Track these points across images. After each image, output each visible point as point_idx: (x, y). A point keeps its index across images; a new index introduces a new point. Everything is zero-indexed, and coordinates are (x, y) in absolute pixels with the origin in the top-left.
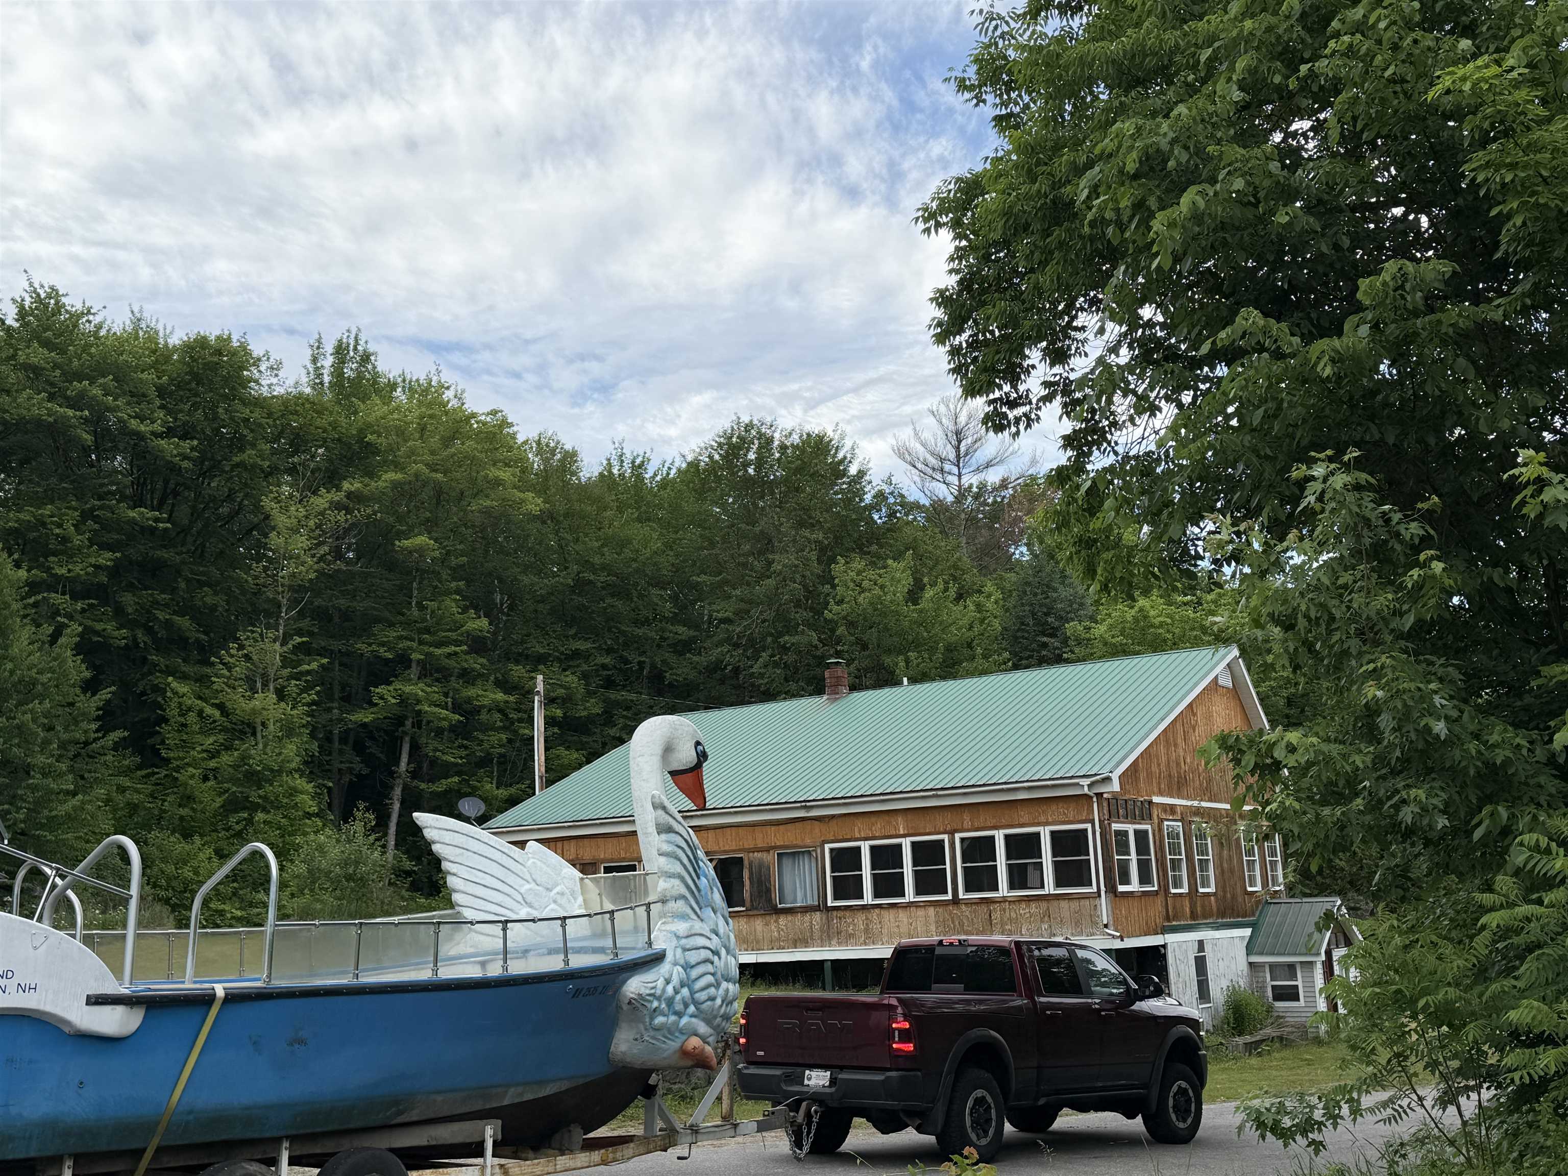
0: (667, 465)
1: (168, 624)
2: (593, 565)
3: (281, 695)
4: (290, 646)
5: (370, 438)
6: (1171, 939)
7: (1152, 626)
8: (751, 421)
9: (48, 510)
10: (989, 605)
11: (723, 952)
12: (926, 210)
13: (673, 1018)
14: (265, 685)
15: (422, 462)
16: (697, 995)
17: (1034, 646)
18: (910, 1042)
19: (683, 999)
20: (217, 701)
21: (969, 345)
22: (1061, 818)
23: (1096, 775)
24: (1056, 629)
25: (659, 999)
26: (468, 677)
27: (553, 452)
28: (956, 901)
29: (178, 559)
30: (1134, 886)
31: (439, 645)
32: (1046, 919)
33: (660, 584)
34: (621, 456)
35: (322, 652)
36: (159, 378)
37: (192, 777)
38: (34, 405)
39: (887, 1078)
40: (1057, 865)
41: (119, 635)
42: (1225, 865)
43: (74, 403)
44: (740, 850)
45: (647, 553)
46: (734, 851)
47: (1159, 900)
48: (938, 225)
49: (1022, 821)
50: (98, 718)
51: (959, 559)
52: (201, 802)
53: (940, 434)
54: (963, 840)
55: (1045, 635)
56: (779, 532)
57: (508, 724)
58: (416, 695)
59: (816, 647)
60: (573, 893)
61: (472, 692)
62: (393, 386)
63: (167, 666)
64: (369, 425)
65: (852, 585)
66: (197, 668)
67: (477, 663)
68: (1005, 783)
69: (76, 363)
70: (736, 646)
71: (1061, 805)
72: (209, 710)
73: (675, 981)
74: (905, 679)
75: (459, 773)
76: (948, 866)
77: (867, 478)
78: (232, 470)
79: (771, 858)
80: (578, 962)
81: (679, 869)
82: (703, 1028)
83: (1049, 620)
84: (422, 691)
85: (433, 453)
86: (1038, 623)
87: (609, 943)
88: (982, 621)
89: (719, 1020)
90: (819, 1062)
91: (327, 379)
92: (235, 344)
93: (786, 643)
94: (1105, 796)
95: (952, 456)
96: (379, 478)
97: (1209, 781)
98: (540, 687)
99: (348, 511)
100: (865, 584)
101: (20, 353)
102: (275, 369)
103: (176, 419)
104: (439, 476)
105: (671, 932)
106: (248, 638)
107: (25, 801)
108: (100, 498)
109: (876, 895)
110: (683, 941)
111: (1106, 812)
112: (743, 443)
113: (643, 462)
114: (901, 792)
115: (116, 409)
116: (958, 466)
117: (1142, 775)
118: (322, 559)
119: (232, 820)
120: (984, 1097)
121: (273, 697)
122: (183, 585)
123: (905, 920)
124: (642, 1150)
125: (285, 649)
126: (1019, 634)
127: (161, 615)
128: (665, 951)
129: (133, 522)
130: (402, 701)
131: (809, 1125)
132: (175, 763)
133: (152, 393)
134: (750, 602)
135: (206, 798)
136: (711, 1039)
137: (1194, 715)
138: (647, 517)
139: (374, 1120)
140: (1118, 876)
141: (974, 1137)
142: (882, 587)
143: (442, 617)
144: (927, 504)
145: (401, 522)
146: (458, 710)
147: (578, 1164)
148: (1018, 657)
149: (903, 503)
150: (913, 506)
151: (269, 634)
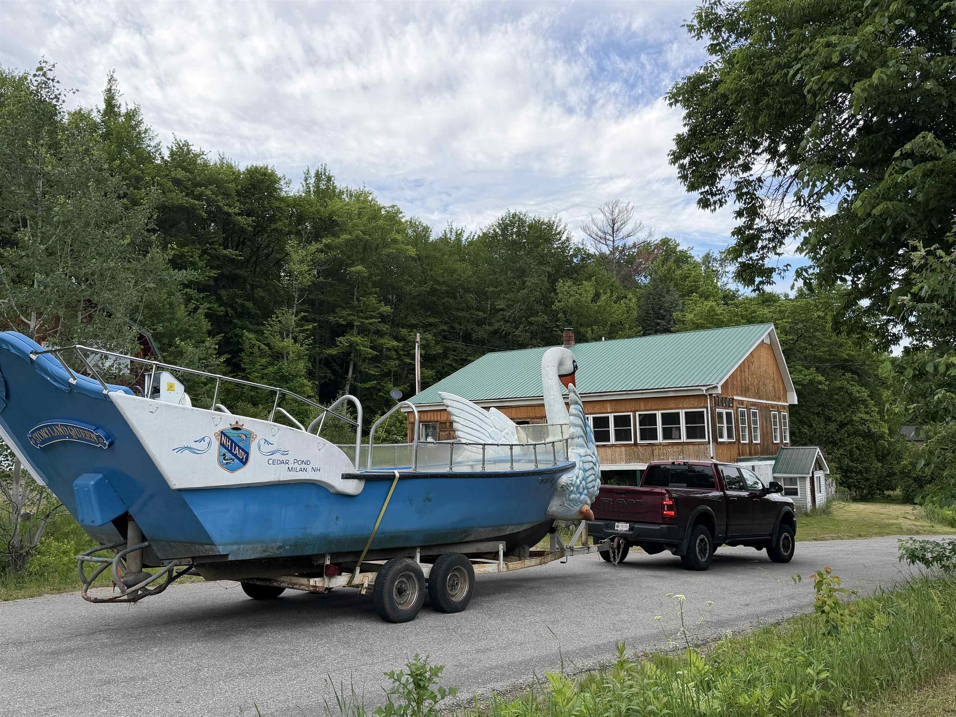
0: (473, 234)
1: (242, 305)
2: (439, 282)
3: (295, 340)
4: (299, 317)
5: (334, 218)
6: (742, 464)
7: (717, 315)
8: (516, 212)
9: (186, 249)
10: (631, 304)
12: (670, 93)
13: (578, 495)
14: (288, 335)
15: (359, 230)
17: (653, 324)
18: (672, 511)
20: (266, 342)
21: (690, 163)
22: (691, 406)
23: (709, 385)
24: (665, 316)
26: (380, 334)
27: (418, 226)
28: (636, 444)
29: (246, 274)
30: (725, 439)
31: (367, 318)
32: (682, 454)
33: (469, 291)
34: (451, 229)
35: (314, 321)
36: (237, 186)
38: (179, 198)
39: (661, 528)
40: (688, 429)
41: (220, 310)
42: (765, 430)
43: (199, 198)
45: (466, 276)
46: (525, 418)
47: (736, 446)
49: (670, 406)
51: (614, 282)
53: (604, 220)
54: (640, 415)
55: (659, 319)
56: (529, 267)
58: (357, 342)
59: (546, 323)
60: (513, 433)
61: (382, 341)
62: (341, 193)
63: (242, 325)
64: (334, 212)
65: (565, 293)
66: (255, 326)
67: (384, 328)
68: (663, 388)
69: (198, 178)
70: (509, 322)
71: (691, 399)
72: (263, 347)
73: (581, 477)
75: (376, 379)
76: (632, 428)
77: (571, 241)
78: (271, 232)
80: (541, 467)
83: (661, 311)
84: (359, 340)
85: (364, 225)
86: (655, 313)
88: (628, 312)
90: (622, 519)
91: (312, 190)
92: (270, 171)
93: (532, 321)
94: (714, 395)
95: (610, 231)
96: (339, 237)
97: (759, 390)
98: (418, 339)
99: (326, 253)
100: (572, 293)
101: (172, 173)
102: (288, 183)
103: (245, 207)
104: (367, 237)
106: (280, 313)
108: (210, 244)
110: (583, 458)
111: (713, 403)
112: (512, 224)
113: (461, 232)
114: (609, 392)
115: (217, 201)
116: (613, 236)
117: (730, 386)
118: (313, 276)
120: (704, 539)
121: (292, 341)
122: (249, 287)
123: (610, 453)
125: (297, 318)
126: (646, 318)
127: (239, 301)
132: (248, 371)
134: (513, 301)
137: (753, 357)
138: (463, 260)
139: (456, 539)
140: (718, 434)
141: (700, 557)
142: (580, 294)
143: (369, 305)
144: (598, 255)
145: (350, 259)
146: (376, 349)
147: (532, 564)
148: (645, 329)
149: (587, 254)
150: (592, 256)
151: (289, 311)
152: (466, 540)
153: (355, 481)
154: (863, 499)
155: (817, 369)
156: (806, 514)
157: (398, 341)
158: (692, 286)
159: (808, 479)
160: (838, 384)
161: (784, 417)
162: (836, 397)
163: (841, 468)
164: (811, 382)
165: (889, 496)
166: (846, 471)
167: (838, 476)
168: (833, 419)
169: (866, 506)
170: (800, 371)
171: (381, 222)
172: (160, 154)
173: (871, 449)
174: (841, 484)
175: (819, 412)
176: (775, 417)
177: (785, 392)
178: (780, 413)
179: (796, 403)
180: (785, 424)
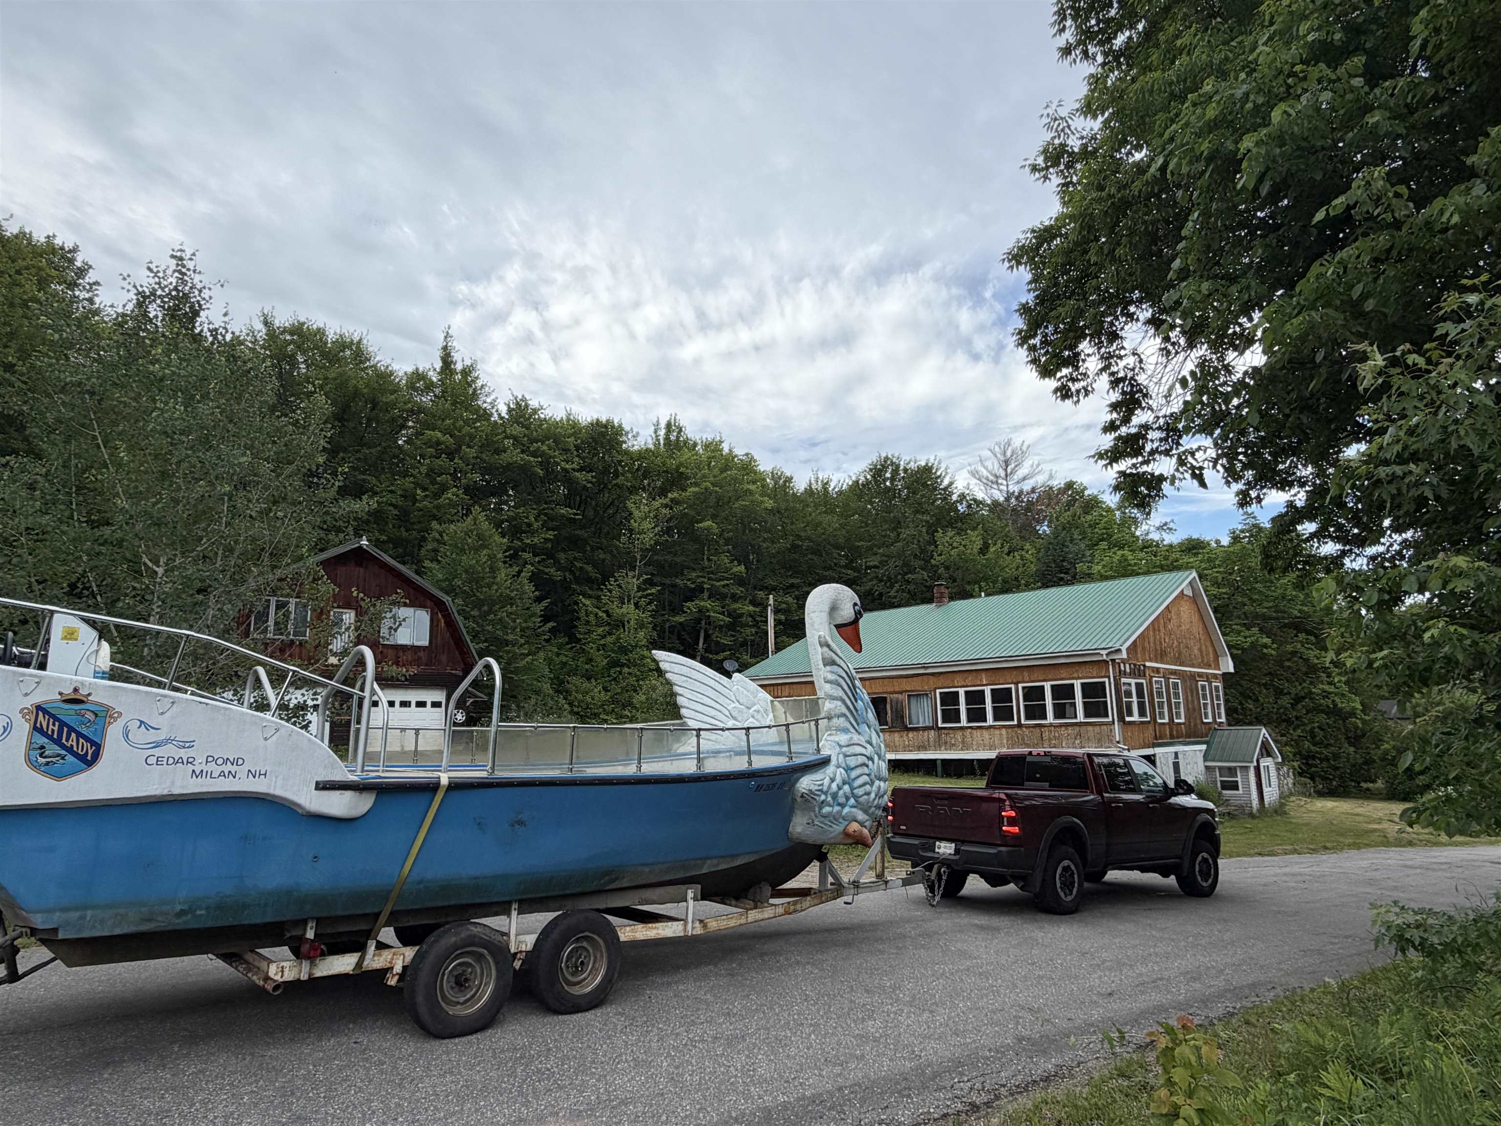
0: (841, 482)
1: (581, 569)
2: (801, 537)
3: (637, 606)
4: (641, 580)
5: (682, 470)
6: (1158, 751)
7: (1130, 565)
8: (887, 456)
10: (1028, 556)
11: (876, 758)
12: (1009, 253)
13: (837, 808)
14: (629, 601)
15: (709, 481)
16: (855, 791)
18: (1016, 826)
20: (605, 609)
21: (1042, 343)
22: (1088, 675)
23: (1111, 648)
24: (1068, 569)
26: (735, 598)
27: (780, 477)
28: (1020, 725)
29: (586, 535)
30: (1135, 717)
31: (718, 580)
32: (1078, 737)
33: (838, 547)
34: (817, 479)
35: (658, 584)
36: (576, 441)
37: (592, 648)
38: (514, 456)
39: (999, 852)
40: (1086, 705)
41: (558, 575)
42: (1190, 706)
43: (535, 454)
44: (886, 692)
45: (831, 530)
46: (883, 693)
47: (1151, 727)
48: (1019, 263)
49: (1062, 676)
50: (541, 616)
51: (1009, 532)
52: (596, 662)
53: (995, 461)
54: (1024, 688)
55: (1062, 573)
56: (904, 516)
57: (755, 623)
58: (707, 607)
59: (927, 580)
60: (766, 711)
61: (736, 606)
63: (581, 591)
65: (947, 545)
66: (595, 592)
67: (739, 590)
69: (534, 434)
70: (881, 581)
71: (1087, 667)
72: (601, 614)
73: (838, 779)
74: (981, 594)
76: (1014, 704)
77: (954, 485)
78: (612, 488)
79: (903, 698)
80: (761, 763)
81: (841, 693)
82: (861, 816)
83: (1064, 564)
84: (710, 605)
85: (715, 477)
87: (785, 748)
88: (1024, 566)
90: (945, 836)
91: (662, 442)
92: (616, 424)
93: (909, 578)
94: (1117, 661)
95: (1003, 474)
96: (687, 491)
97: (1180, 654)
98: (771, 602)
99: (671, 509)
100: (955, 545)
101: (507, 429)
102: (635, 437)
103: (584, 462)
104: (717, 489)
106: (620, 576)
108: (546, 503)
109: (969, 721)
110: (844, 749)
111: (1118, 671)
112: (884, 467)
113: (828, 481)
114: (984, 659)
115: (555, 456)
116: (1006, 480)
117: (1139, 650)
118: (657, 534)
120: (1069, 866)
121: (632, 606)
122: (588, 549)
123: (987, 736)
124: (816, 902)
125: (638, 582)
126: (1047, 573)
127: (578, 565)
129: (563, 516)
130: (700, 611)
131: (940, 881)
132: (584, 641)
133: (572, 448)
134: (888, 556)
135: (599, 660)
136: (867, 824)
137: (1170, 612)
138: (830, 511)
139: (593, 886)
140: (1124, 710)
141: (1062, 894)
142: (965, 546)
143: (720, 565)
144: (989, 502)
145: (698, 514)
146: (729, 615)
147: (766, 916)
148: (1045, 586)
149: (975, 500)
150: (981, 502)
151: (631, 574)
152: (611, 886)
153: (348, 794)
154: (1331, 793)
155: (1261, 630)
156: (1252, 815)
157: (755, 605)
158: (1103, 534)
159: (1252, 769)
160: (1289, 648)
161: (1217, 688)
162: (1287, 664)
163: (1300, 753)
164: (1253, 645)
165: (1368, 789)
166: (1307, 758)
167: (1296, 764)
168: (1286, 691)
169: (1336, 804)
170: (1239, 633)
171: (734, 472)
172: (497, 411)
173: (1339, 729)
174: (1300, 774)
176: (1203, 687)
177: (1216, 657)
178: (1210, 683)
179: (1232, 670)
180: (1218, 698)
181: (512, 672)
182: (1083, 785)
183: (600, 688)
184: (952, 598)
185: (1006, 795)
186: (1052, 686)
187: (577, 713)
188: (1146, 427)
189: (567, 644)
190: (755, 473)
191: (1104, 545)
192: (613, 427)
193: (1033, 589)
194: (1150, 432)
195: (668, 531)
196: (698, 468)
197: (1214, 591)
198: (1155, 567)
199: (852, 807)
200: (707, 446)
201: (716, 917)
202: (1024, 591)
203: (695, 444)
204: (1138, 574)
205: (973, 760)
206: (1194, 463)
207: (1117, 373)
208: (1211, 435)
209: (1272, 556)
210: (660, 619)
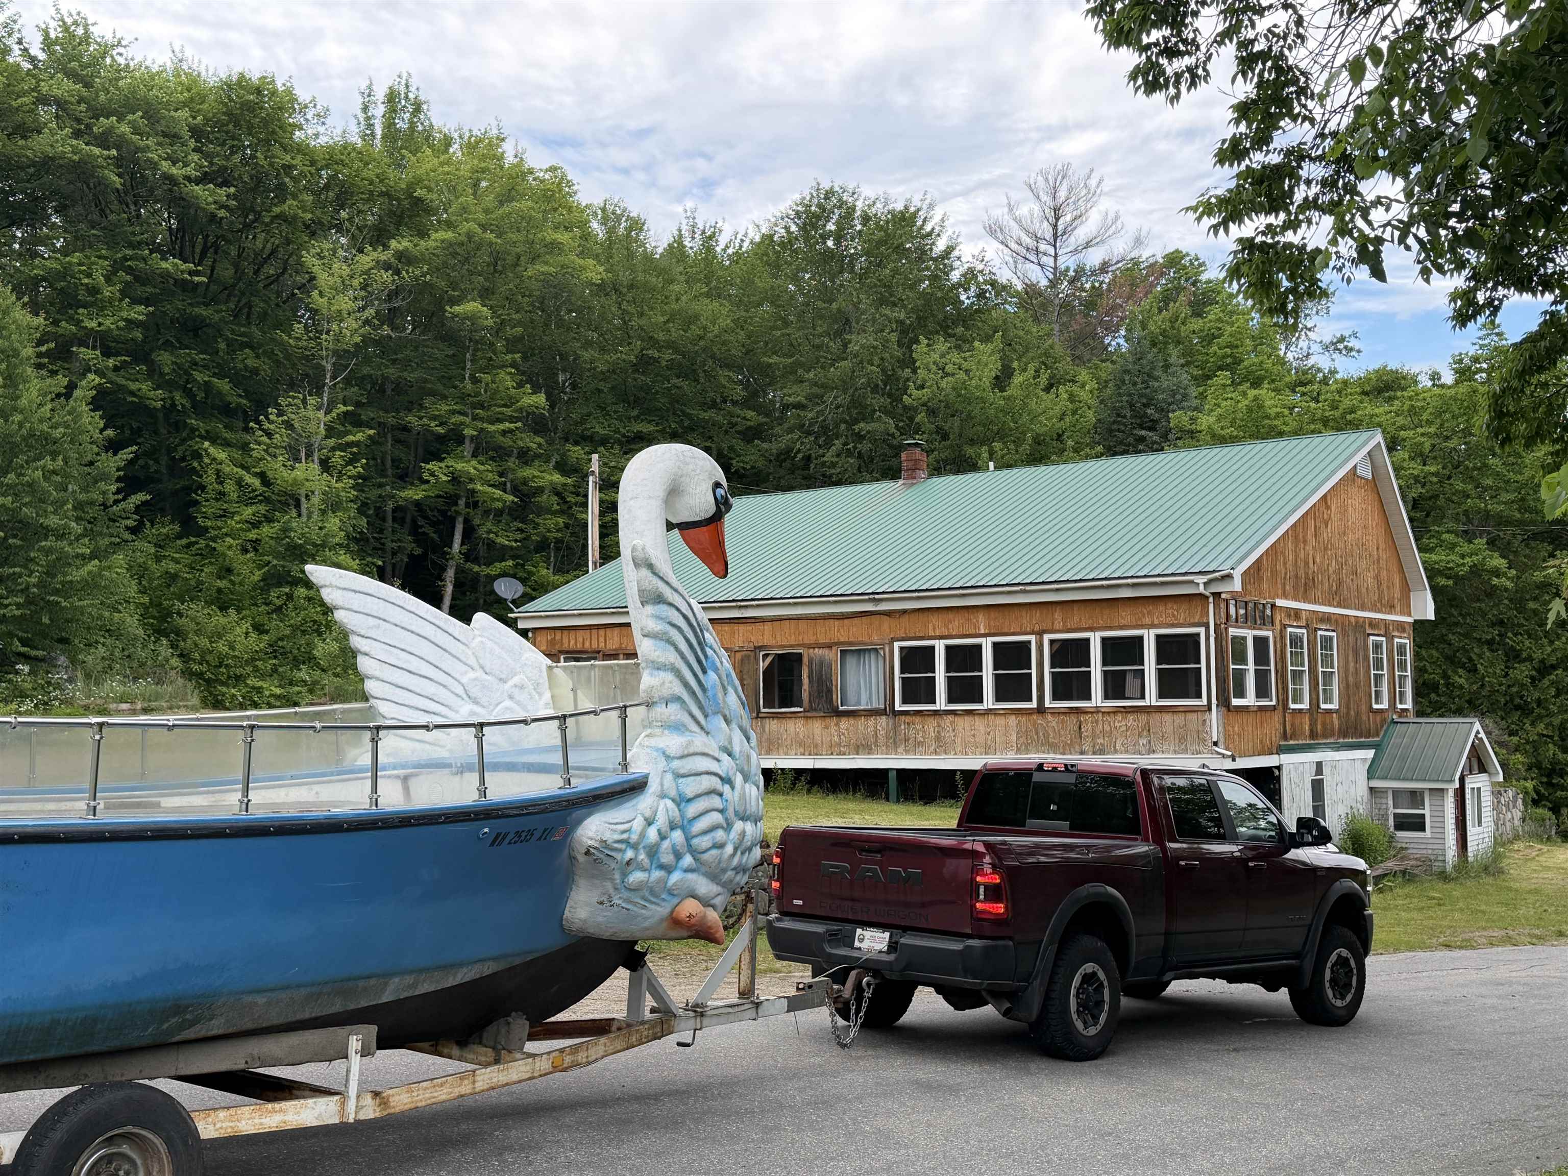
0: (739, 236)
1: (207, 387)
2: (657, 342)
3: (325, 465)
4: (334, 415)
5: (419, 193)
6: (1286, 760)
7: (1268, 417)
8: (832, 188)
10: (1084, 395)
11: (739, 779)
13: (657, 874)
14: (309, 455)
15: (474, 220)
16: (695, 842)
17: (1131, 440)
18: (1000, 901)
19: (673, 846)
20: (258, 470)
22: (1170, 620)
23: (1214, 571)
24: (1155, 422)
25: (635, 847)
26: (525, 457)
27: (618, 218)
28: (1041, 710)
29: (217, 317)
30: (1250, 699)
31: (493, 421)
32: (1145, 733)
33: (729, 364)
34: (693, 226)
35: (370, 424)
36: (194, 118)
37: (230, 547)
38: (57, 141)
39: (967, 947)
40: (1162, 675)
41: (155, 397)
42: (1351, 679)
43: (103, 141)
44: (798, 645)
45: (716, 330)
46: (792, 646)
47: (1277, 717)
49: (1123, 622)
50: (119, 480)
51: (1051, 347)
52: (239, 575)
53: (1036, 208)
54: (1052, 642)
55: (1143, 428)
56: (858, 309)
57: (565, 507)
58: (469, 473)
59: (893, 435)
61: (528, 472)
63: (207, 432)
64: (419, 179)
65: (934, 368)
67: (532, 442)
68: (1106, 579)
69: (102, 97)
70: (809, 433)
71: (1170, 605)
72: (249, 479)
73: (661, 821)
74: (991, 464)
75: (514, 558)
76: (1034, 671)
77: (956, 253)
78: (272, 222)
79: (833, 655)
81: (672, 657)
82: (704, 886)
83: (1149, 411)
84: (475, 468)
85: (487, 211)
86: (1136, 415)
88: (1074, 413)
89: (730, 873)
90: (875, 919)
91: (379, 132)
92: (280, 87)
93: (861, 430)
94: (1223, 596)
95: (1049, 235)
96: (429, 236)
97: (1340, 584)
98: (595, 467)
99: (397, 272)
100: (949, 368)
101: (43, 84)
102: (322, 117)
103: (211, 164)
104: (492, 236)
105: (657, 750)
106: (290, 405)
107: (38, 564)
108: (131, 245)
109: (951, 700)
110: (676, 764)
111: (1223, 615)
112: (823, 214)
113: (714, 233)
114: (983, 586)
115: (147, 148)
116: (1055, 246)
117: (1267, 574)
118: (367, 322)
119: (273, 594)
120: (1094, 974)
121: (315, 467)
122: (222, 346)
123: (982, 729)
124: (618, 1045)
125: (329, 417)
126: (1115, 427)
127: (200, 377)
128: (646, 776)
129: (166, 275)
130: (454, 479)
131: (859, 1000)
132: (213, 533)
133: (185, 133)
134: (823, 386)
135: (245, 570)
136: (718, 901)
137: (1328, 508)
138: (715, 294)
139: (149, 1034)
140: (1230, 686)
141: (1079, 1025)
142: (967, 372)
143: (496, 391)
144: (1019, 287)
145: (454, 285)
146: (515, 491)
147: (515, 1077)
148: (1112, 452)
149: (993, 283)
150: (1004, 287)
151: (312, 401)
152: (177, 1038)
155: (1491, 543)
156: (1443, 876)
158: (1225, 356)
159: (1451, 793)
161: (1402, 650)
162: (1532, 605)
163: (1538, 765)
164: (1475, 570)
166: (1550, 773)
167: (1529, 785)
168: (1524, 655)
170: (1450, 548)
171: (525, 204)
172: (20, 42)
174: (1536, 803)
175: (1493, 639)
176: (1377, 646)
177: (1406, 590)
178: (1390, 639)
179: (1431, 616)
180: (1402, 667)
181: (57, 592)
182: (1132, 829)
183: (246, 625)
184: (937, 470)
185: (987, 845)
186: (1104, 640)
187: (200, 675)
188: (1298, 155)
189: (179, 537)
190: (570, 209)
191: (1224, 377)
192: (274, 93)
193: (1087, 457)
194: (1305, 165)
195: (391, 317)
196: (453, 189)
197: (1416, 468)
198: (1313, 421)
199: (686, 871)
200: (471, 147)
201: (410, 1084)
202: (1073, 460)
203: (448, 141)
204: (1281, 434)
205: (953, 772)
206: (1367, 230)
207: (1252, 42)
208: (1406, 176)
209: (1508, 414)
210: (373, 493)
